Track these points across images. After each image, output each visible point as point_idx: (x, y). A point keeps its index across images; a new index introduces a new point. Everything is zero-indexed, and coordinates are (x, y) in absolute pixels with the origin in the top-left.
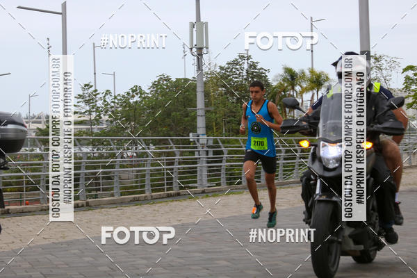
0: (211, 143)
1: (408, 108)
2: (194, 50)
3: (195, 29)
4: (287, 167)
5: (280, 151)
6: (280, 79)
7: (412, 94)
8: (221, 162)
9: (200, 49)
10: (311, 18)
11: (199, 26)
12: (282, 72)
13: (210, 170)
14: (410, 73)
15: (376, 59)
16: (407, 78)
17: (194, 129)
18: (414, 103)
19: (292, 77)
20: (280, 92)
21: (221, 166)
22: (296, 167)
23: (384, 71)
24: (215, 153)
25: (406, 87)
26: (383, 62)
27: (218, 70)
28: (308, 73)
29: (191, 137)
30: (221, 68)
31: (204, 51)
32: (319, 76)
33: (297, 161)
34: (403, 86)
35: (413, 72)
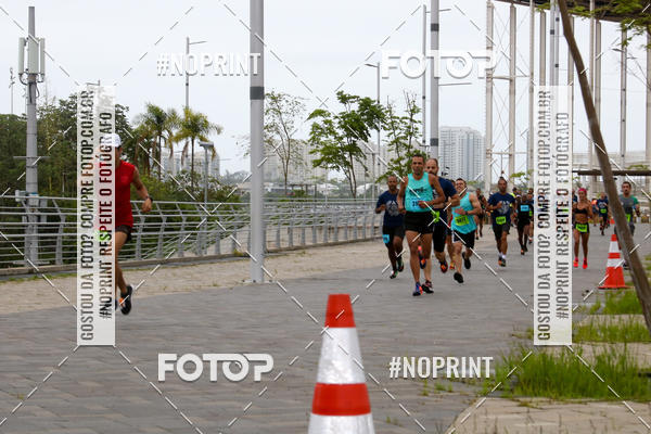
0: (44, 205)
1: (315, 166)
2: (25, 76)
3: (26, 48)
4: (149, 241)
5: (138, 219)
6: (142, 121)
7: (321, 147)
8: (56, 231)
9: (34, 75)
10: (188, 39)
11: (32, 44)
12: (145, 111)
13: (43, 242)
14: (319, 120)
15: (273, 98)
16: (316, 127)
17: (22, 185)
18: (322, 160)
19: (159, 119)
20: (142, 139)
21: (56, 237)
22: (160, 241)
23: (283, 115)
24: (50, 219)
25: (313, 138)
26: (283, 102)
27: (58, 105)
28: (181, 114)
29: (18, 196)
30: (62, 103)
31: (39, 78)
32: (196, 119)
33: (162, 233)
34: (309, 138)
35: (322, 118)
